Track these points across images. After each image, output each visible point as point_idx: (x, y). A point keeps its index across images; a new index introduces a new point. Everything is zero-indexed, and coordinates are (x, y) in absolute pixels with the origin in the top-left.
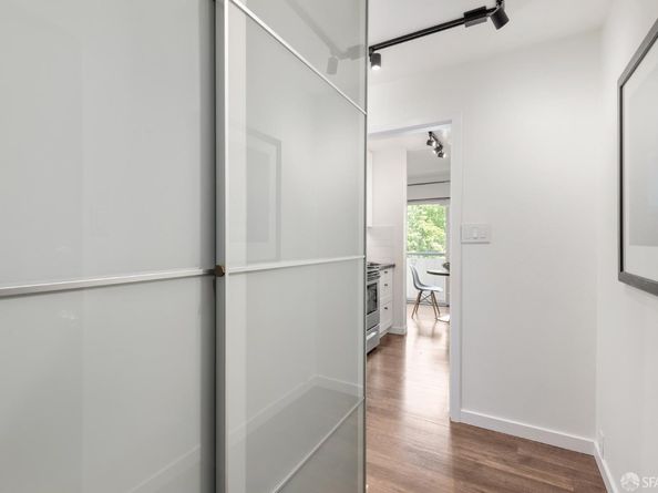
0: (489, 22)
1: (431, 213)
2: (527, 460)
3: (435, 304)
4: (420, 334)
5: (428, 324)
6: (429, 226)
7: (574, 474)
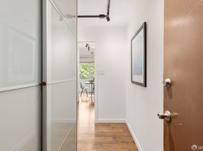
0: (105, 18)
1: (83, 66)
2: (113, 128)
3: (87, 92)
4: (83, 101)
5: (84, 98)
6: (83, 70)
7: (123, 128)
